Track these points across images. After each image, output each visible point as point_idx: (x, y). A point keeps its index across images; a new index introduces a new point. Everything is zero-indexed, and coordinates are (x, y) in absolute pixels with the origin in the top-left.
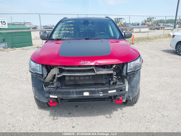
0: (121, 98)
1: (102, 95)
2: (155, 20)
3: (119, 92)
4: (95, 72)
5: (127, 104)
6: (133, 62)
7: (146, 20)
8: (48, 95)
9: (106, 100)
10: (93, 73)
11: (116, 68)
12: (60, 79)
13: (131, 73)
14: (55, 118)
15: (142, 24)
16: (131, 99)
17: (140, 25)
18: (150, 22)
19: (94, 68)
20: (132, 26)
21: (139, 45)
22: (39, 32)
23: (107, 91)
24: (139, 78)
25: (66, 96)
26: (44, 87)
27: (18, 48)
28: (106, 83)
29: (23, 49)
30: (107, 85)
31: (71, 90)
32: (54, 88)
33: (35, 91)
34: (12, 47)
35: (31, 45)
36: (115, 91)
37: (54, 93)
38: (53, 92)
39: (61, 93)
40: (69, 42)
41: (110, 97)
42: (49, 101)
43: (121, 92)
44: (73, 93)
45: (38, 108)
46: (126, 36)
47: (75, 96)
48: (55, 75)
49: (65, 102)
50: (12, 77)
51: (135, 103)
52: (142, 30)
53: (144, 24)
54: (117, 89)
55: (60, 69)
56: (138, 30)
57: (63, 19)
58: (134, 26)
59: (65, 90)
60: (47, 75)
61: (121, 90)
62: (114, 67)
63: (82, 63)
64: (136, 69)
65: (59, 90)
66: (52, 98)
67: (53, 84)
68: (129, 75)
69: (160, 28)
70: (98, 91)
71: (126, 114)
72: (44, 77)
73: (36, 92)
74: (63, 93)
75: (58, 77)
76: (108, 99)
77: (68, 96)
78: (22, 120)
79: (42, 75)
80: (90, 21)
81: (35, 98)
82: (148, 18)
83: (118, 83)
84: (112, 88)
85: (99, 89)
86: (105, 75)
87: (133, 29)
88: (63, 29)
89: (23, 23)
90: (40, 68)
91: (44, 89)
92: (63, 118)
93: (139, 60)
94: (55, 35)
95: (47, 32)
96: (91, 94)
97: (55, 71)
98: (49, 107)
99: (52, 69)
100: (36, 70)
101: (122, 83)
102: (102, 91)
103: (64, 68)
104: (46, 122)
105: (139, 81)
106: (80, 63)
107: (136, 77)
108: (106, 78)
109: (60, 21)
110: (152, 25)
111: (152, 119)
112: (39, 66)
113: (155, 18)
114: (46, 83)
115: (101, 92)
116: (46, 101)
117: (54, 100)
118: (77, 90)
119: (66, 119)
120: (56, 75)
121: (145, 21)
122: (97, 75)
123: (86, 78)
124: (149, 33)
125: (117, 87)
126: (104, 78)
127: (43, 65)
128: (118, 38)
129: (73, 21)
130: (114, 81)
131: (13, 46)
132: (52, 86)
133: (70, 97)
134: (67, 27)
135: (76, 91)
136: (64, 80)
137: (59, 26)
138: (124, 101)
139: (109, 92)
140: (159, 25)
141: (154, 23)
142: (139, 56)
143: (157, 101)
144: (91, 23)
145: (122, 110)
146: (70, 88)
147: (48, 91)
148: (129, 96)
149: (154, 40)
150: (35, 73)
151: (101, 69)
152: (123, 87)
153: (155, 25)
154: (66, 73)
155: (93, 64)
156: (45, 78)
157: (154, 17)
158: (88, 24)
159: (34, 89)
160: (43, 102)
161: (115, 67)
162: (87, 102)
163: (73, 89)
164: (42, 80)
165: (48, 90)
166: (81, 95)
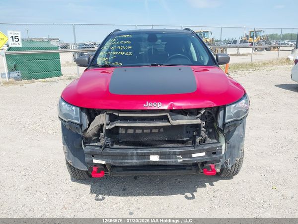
0: (213, 166)
1: (181, 160)
2: (263, 34)
3: (211, 155)
4: (169, 121)
5: (222, 176)
6: (234, 105)
7: (248, 34)
8: (90, 159)
9: (187, 168)
10: (166, 122)
11: (206, 114)
12: (110, 133)
13: (231, 124)
14: (100, 197)
15: (241, 42)
16: (229, 167)
17: (238, 44)
18: (255, 38)
19: (169, 115)
20: (224, 45)
21: (237, 76)
22: (72, 54)
23: (190, 153)
24: (244, 132)
25: (120, 161)
26: (83, 146)
27: (38, 80)
28: (188, 140)
29: (47, 81)
30: (190, 143)
31: (130, 152)
32: (101, 147)
33: (67, 151)
34: (29, 78)
35: (60, 74)
36: (203, 154)
37: (100, 156)
38: (98, 153)
39: (113, 156)
40: (125, 70)
41: (195, 165)
42: (90, 169)
43: (214, 156)
44: (132, 156)
45: (72, 180)
46: (220, 61)
47: (135, 161)
48: (102, 126)
49: (118, 171)
50: (29, 128)
51: (236, 174)
52: (242, 51)
53: (245, 42)
54: (207, 151)
55: (110, 115)
56: (234, 51)
57: (113, 32)
58: (227, 44)
59: (118, 151)
60: (89, 125)
61: (214, 153)
62: (202, 112)
63: (148, 105)
64: (239, 117)
65: (108, 150)
66: (96, 165)
67: (98, 140)
68: (229, 126)
69: (272, 48)
70: (175, 154)
71: (219, 192)
72: (83, 129)
73: (68, 153)
74: (115, 156)
75: (107, 128)
76: (190, 168)
77: (124, 161)
78: (45, 199)
79: (81, 125)
80: (158, 36)
81: (67, 163)
82: (251, 32)
83: (209, 140)
84: (199, 148)
85: (177, 150)
86: (187, 126)
87: (225, 49)
88: (114, 48)
89: (46, 39)
90: (77, 114)
91: (83, 148)
92: (114, 197)
93: (243, 101)
94: (101, 59)
95: (85, 53)
96: (163, 158)
97: (102, 119)
98: (90, 178)
99: (97, 115)
100: (71, 117)
101: (215, 141)
102: (180, 153)
103: (117, 114)
104: (85, 203)
105: (244, 136)
106: (145, 105)
107: (239, 131)
108: (187, 132)
109: (109, 36)
110: (258, 42)
111: (265, 202)
112: (76, 110)
113: (262, 32)
114: (87, 138)
115: (180, 155)
116: (85, 169)
117: (100, 167)
118: (139, 151)
119: (118, 198)
120: (104, 126)
121: (247, 36)
122: (173, 126)
123: (154, 131)
124: (254, 56)
125: (207, 147)
126: (185, 131)
127: (82, 109)
128: (206, 64)
129: (131, 36)
130: (202, 136)
131: (30, 76)
132: (96, 144)
133: (127, 163)
134: (120, 45)
135: (137, 153)
136: (118, 133)
137: (108, 44)
138: (218, 170)
139: (194, 155)
140: (270, 44)
141: (261, 39)
142: (245, 94)
143: (273, 171)
144: (160, 39)
145: (212, 185)
146: (126, 147)
147: (90, 152)
148: (226, 163)
149: (262, 68)
150: (69, 122)
151: (180, 116)
152: (218, 147)
153: (264, 43)
154: (120, 123)
155: (166, 107)
156: (86, 130)
157: (260, 30)
158: (157, 41)
159: (65, 149)
160: (81, 171)
161: (204, 112)
162: (154, 172)
163: (132, 150)
164: (81, 133)
165: (89, 150)
166: (146, 161)
